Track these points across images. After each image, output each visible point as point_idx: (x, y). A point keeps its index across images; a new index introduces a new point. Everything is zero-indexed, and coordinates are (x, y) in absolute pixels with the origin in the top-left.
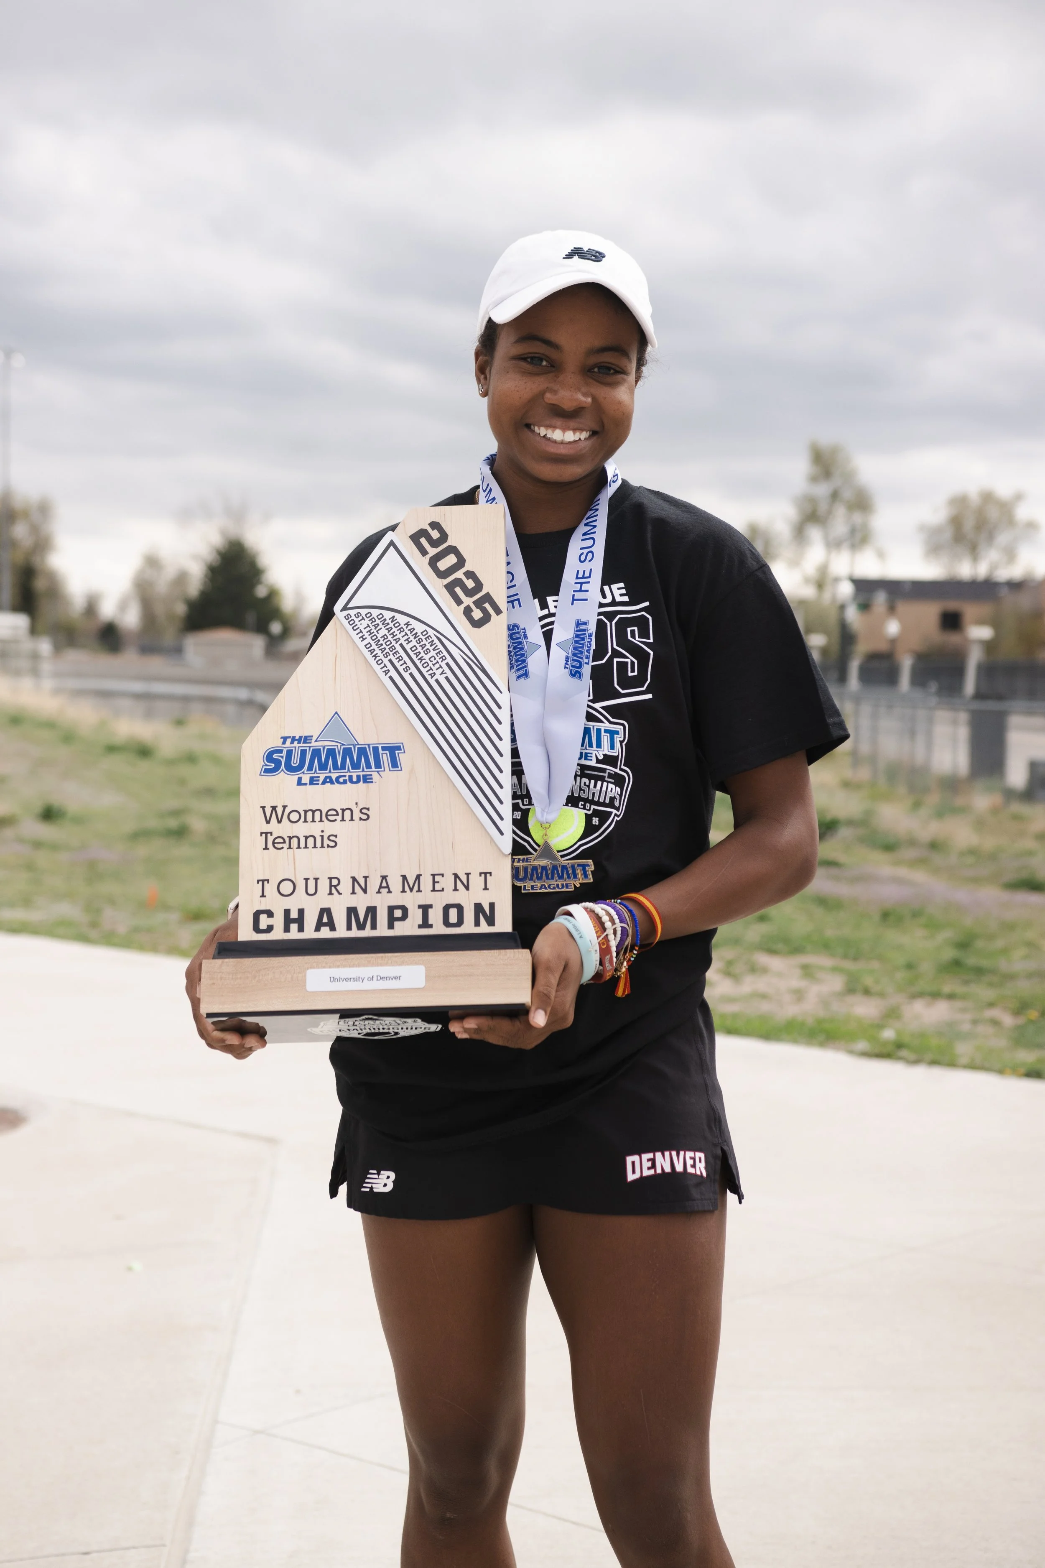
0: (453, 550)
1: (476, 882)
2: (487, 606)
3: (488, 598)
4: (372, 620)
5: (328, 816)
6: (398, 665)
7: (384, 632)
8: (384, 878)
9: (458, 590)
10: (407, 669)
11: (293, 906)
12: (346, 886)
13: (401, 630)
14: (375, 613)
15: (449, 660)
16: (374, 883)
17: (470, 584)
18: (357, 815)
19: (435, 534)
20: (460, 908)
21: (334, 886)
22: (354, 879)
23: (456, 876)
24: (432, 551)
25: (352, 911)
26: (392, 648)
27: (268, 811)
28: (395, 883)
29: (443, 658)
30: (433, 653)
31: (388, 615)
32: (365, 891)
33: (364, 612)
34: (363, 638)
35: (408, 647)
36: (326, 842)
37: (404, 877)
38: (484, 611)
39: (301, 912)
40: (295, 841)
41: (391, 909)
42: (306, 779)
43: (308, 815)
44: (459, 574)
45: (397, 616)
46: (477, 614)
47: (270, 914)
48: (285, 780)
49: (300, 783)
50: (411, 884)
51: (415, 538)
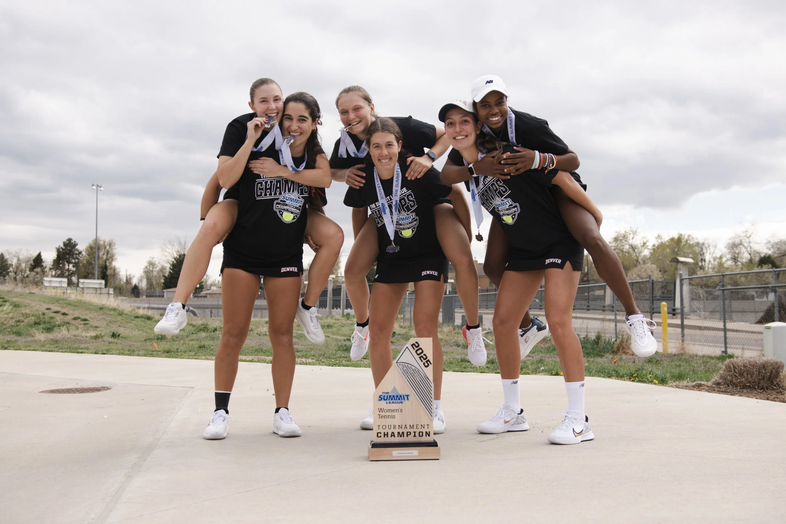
0: (421, 349)
1: (426, 427)
2: (428, 362)
3: (428, 361)
4: (403, 366)
5: (393, 411)
6: (409, 377)
7: (405, 369)
8: (406, 425)
9: (422, 358)
10: (411, 378)
11: (386, 431)
12: (397, 427)
13: (409, 368)
14: (404, 364)
15: (420, 376)
16: (403, 427)
17: (425, 357)
18: (399, 411)
19: (417, 345)
20: (422, 432)
21: (395, 427)
22: (399, 426)
23: (422, 425)
24: (416, 349)
25: (399, 433)
26: (407, 373)
27: (380, 409)
28: (408, 427)
29: (419, 375)
30: (417, 374)
31: (406, 365)
32: (401, 428)
33: (401, 364)
34: (401, 370)
35: (411, 372)
36: (393, 417)
37: (410, 425)
38: (428, 364)
39: (387, 433)
40: (386, 417)
41: (407, 433)
42: (388, 402)
43: (388, 410)
44: (422, 355)
45: (409, 365)
46: (426, 364)
47: (381, 433)
48: (383, 402)
49: (387, 403)
50: (411, 427)
51: (412, 345)
